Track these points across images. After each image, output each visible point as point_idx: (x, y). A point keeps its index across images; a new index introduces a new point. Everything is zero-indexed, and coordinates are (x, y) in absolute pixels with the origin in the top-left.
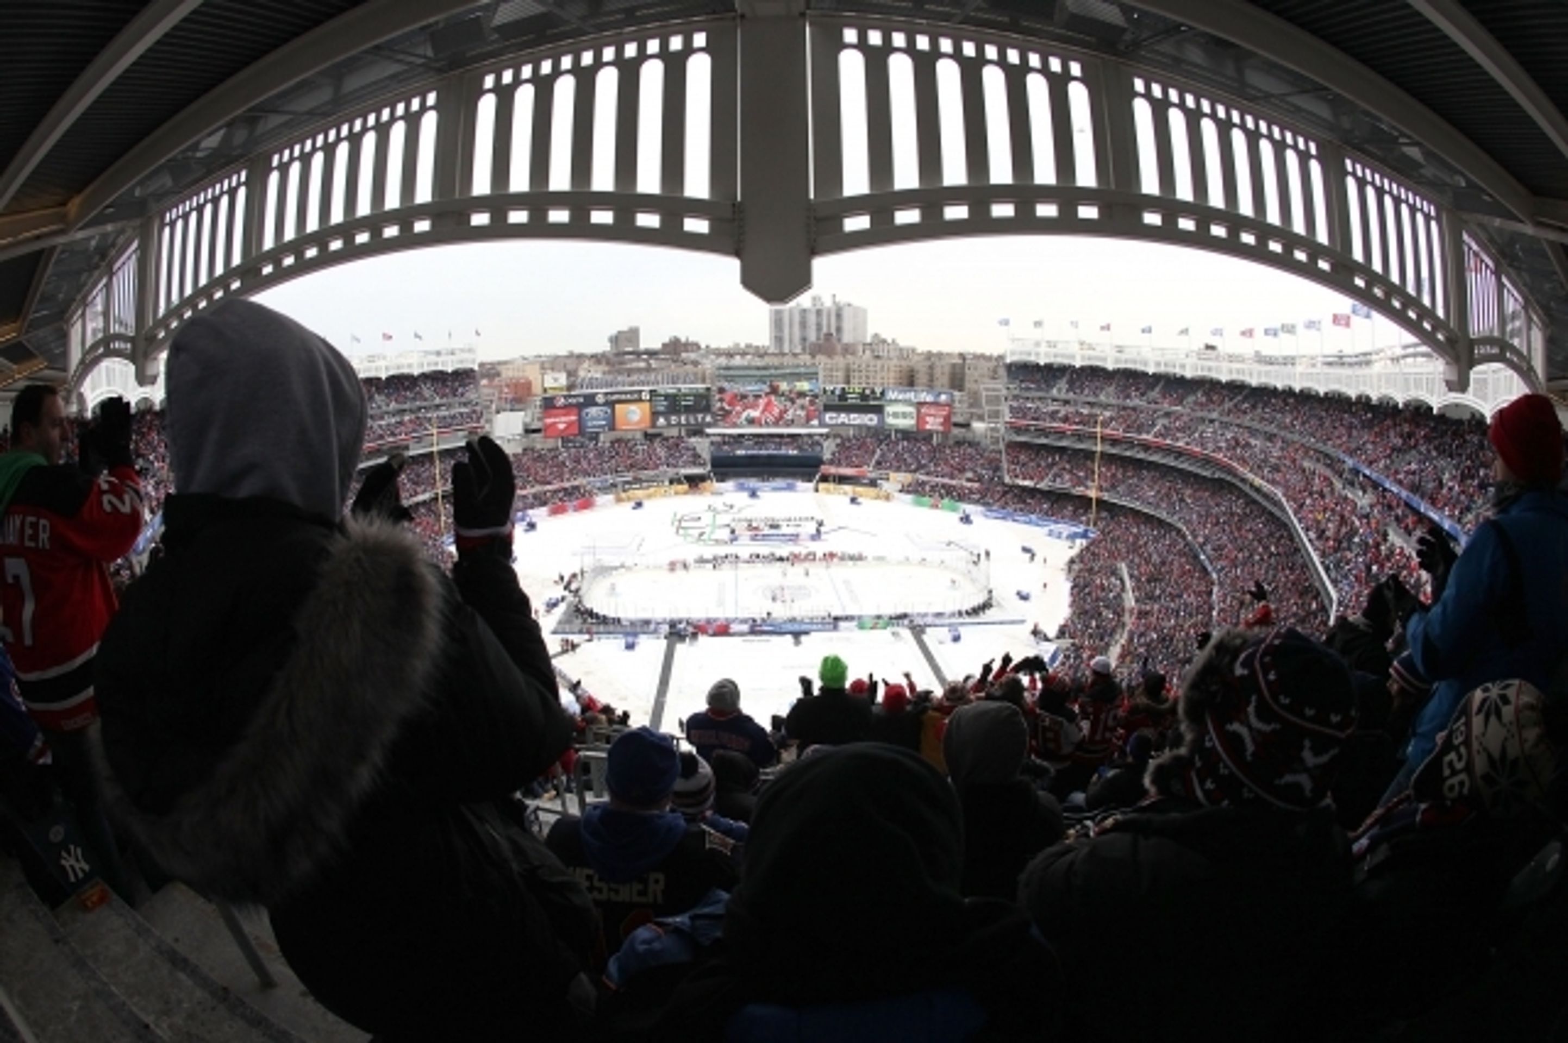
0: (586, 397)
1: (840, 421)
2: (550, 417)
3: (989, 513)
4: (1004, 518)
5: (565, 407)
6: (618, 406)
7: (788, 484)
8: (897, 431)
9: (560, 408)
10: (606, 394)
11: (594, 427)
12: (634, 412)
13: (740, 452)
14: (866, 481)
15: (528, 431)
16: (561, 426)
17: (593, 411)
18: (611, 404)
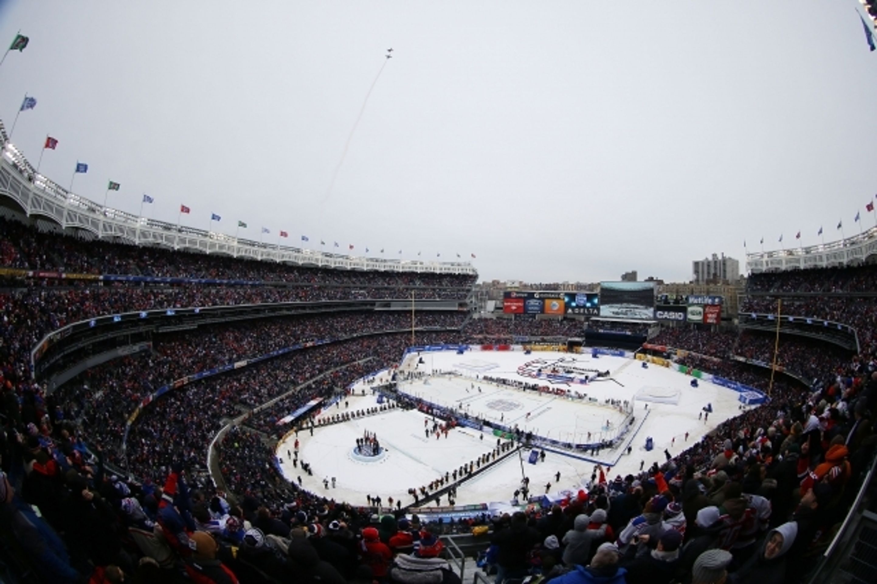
0: (529, 293)
1: (664, 317)
2: (507, 302)
3: (715, 380)
4: (723, 385)
5: (516, 298)
6: (547, 301)
7: (621, 352)
8: (695, 324)
9: (513, 298)
10: (540, 293)
11: (532, 310)
12: (554, 305)
13: (601, 331)
14: (665, 354)
15: (497, 308)
16: (514, 308)
17: (532, 302)
18: (542, 299)
